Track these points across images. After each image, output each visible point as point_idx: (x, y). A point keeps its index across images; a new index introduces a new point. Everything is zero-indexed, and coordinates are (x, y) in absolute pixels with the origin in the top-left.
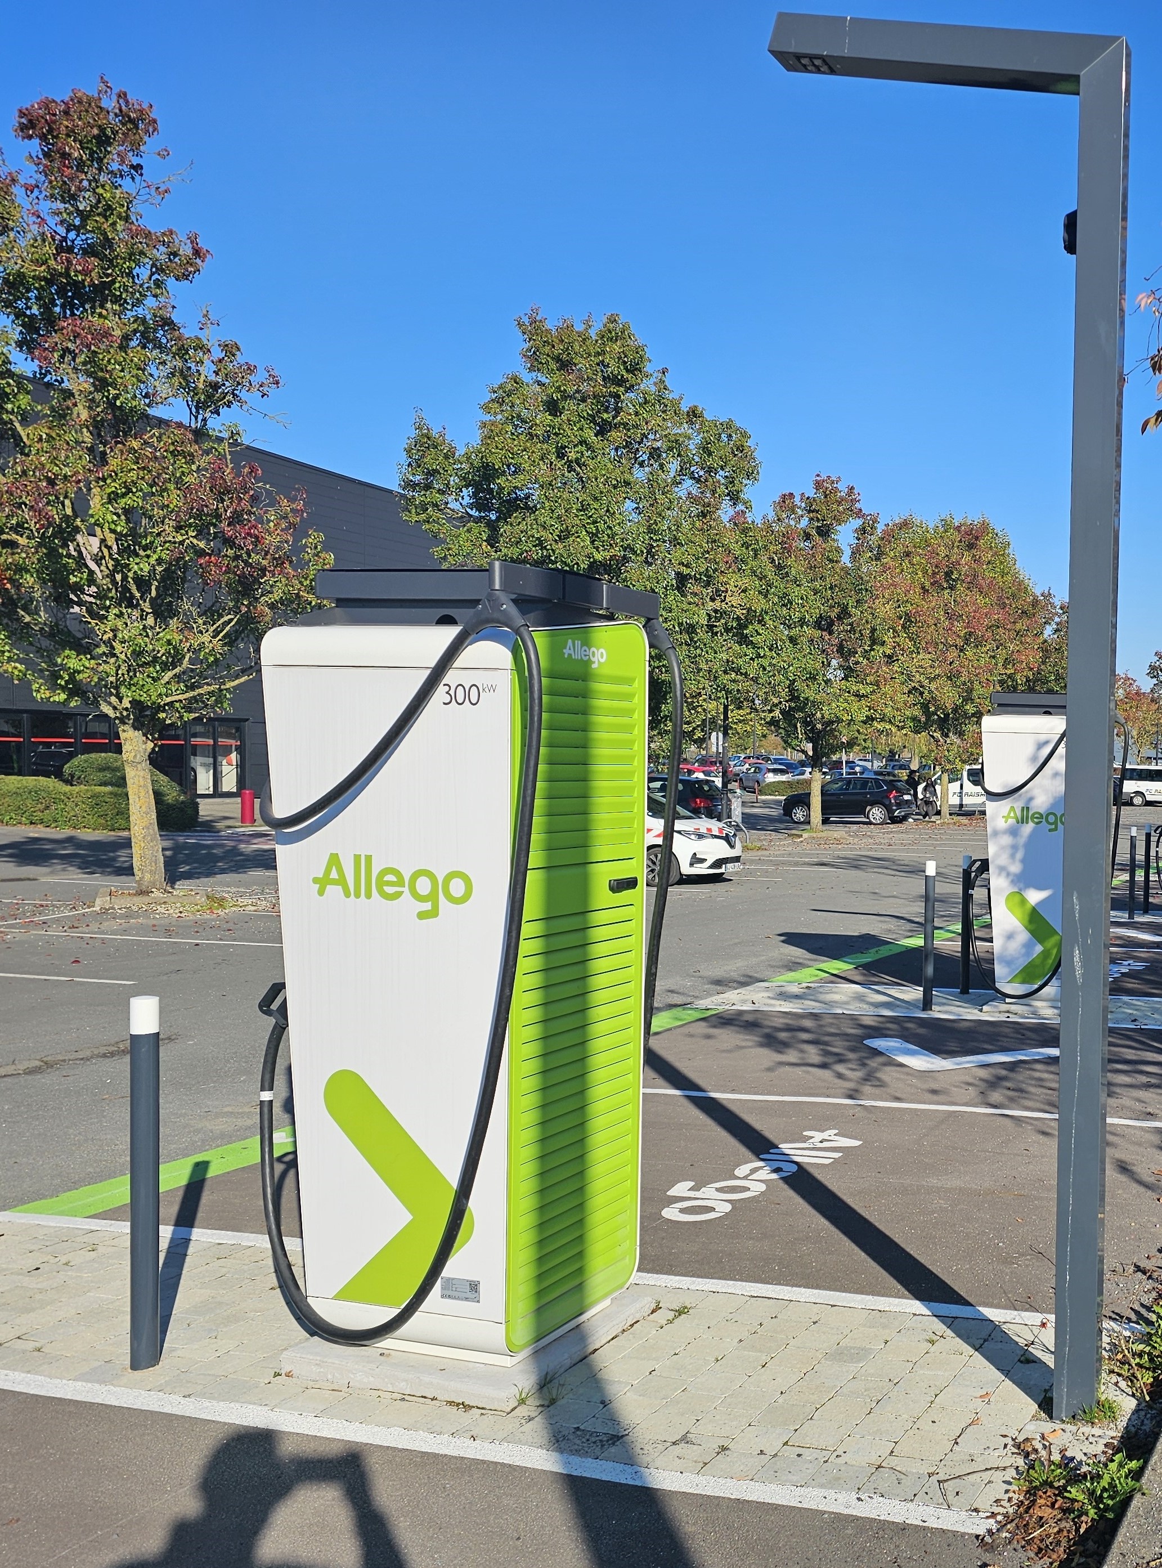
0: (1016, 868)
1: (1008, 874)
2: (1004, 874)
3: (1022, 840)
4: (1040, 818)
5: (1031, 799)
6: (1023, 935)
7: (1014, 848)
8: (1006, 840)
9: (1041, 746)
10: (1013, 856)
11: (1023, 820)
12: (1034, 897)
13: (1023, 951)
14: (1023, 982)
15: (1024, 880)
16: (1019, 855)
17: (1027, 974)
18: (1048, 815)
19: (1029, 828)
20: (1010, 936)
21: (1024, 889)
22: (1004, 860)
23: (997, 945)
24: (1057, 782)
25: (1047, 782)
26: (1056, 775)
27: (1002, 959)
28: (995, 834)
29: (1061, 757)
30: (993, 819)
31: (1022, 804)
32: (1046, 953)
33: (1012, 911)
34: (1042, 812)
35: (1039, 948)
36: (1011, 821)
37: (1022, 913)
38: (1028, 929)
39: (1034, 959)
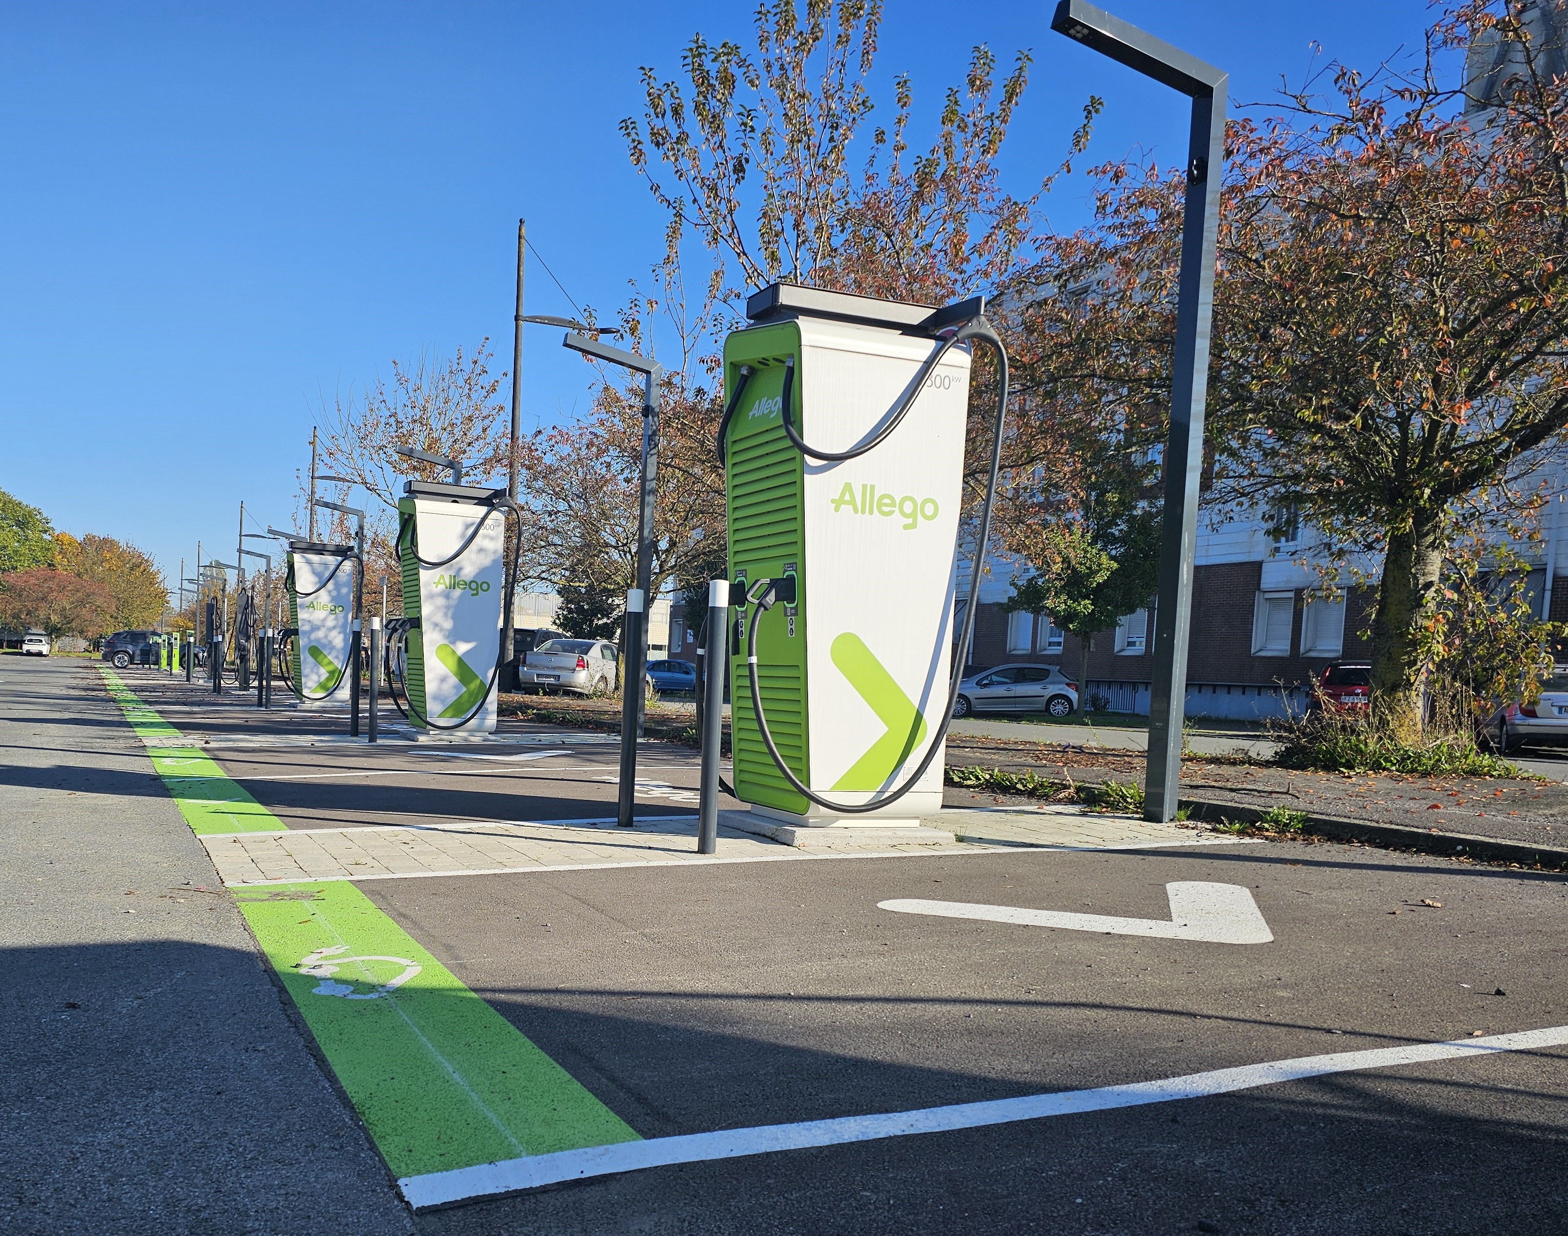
0: (448, 625)
1: (441, 630)
2: (437, 629)
3: (453, 602)
4: (468, 584)
5: (460, 569)
6: (454, 680)
7: (448, 607)
8: (441, 601)
9: (467, 527)
10: (446, 614)
11: (453, 586)
12: (463, 648)
13: (454, 690)
14: (452, 717)
15: (454, 636)
16: (450, 614)
17: (456, 708)
19: (457, 592)
20: (443, 680)
21: (453, 643)
22: (439, 618)
23: (430, 687)
24: (482, 556)
25: (473, 556)
26: (481, 550)
27: (436, 698)
28: (431, 596)
29: (485, 536)
30: (427, 584)
31: (453, 573)
32: (471, 694)
33: (443, 661)
34: (468, 580)
35: (464, 689)
36: (441, 587)
37: (452, 663)
38: (456, 675)
39: (460, 697)
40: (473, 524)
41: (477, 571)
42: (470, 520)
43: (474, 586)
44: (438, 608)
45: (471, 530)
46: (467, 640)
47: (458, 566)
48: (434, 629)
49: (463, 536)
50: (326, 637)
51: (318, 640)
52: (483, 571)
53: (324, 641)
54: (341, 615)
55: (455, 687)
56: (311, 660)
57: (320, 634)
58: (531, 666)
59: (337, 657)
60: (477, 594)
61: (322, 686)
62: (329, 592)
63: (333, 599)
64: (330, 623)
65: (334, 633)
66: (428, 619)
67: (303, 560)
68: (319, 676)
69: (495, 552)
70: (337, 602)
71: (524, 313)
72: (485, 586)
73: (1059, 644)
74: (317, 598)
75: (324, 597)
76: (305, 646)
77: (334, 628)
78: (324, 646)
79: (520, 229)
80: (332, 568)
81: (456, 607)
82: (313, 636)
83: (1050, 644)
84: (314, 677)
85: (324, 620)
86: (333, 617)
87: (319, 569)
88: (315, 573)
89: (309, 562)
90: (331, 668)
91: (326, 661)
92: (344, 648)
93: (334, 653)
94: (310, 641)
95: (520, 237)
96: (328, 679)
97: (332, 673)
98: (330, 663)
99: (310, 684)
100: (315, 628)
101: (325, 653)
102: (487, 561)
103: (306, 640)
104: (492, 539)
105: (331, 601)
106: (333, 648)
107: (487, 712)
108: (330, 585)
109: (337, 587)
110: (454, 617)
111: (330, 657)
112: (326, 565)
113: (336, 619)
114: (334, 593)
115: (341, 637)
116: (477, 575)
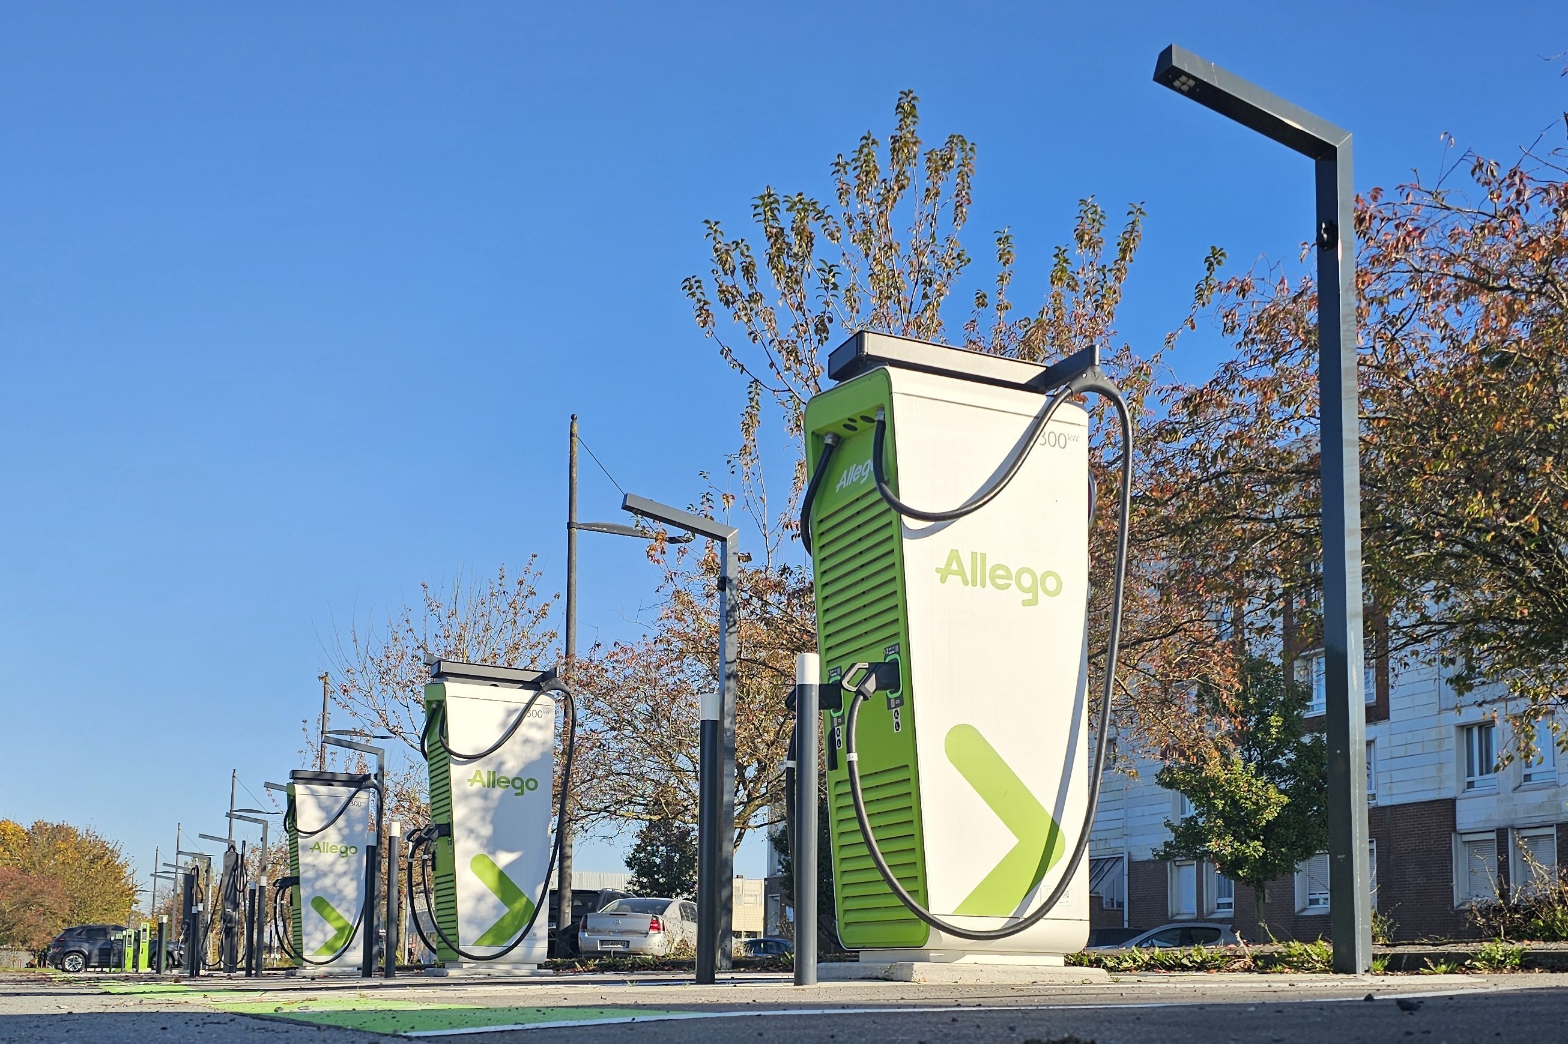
2: (473, 836)
8: (477, 803)
14: (493, 944)
15: (494, 845)
16: (488, 818)
17: (497, 933)
18: (514, 780)
21: (493, 853)
22: (474, 822)
23: (464, 907)
24: (528, 748)
25: (517, 748)
26: (527, 741)
27: (471, 921)
28: (466, 796)
29: (531, 725)
30: (460, 782)
31: (492, 768)
32: (515, 917)
33: (480, 875)
34: (511, 777)
35: (507, 910)
36: (477, 786)
37: (492, 878)
38: (496, 892)
39: (502, 919)
40: (517, 710)
41: (522, 766)
42: (513, 706)
43: (518, 783)
44: (473, 811)
45: (514, 718)
46: (510, 850)
47: (499, 760)
48: (469, 836)
49: (504, 724)
50: (335, 885)
51: (324, 890)
52: (529, 766)
53: (333, 890)
54: (354, 858)
55: (495, 907)
56: (315, 914)
57: (328, 882)
58: (594, 931)
59: (348, 910)
60: (522, 793)
61: (329, 946)
62: (340, 830)
63: (344, 839)
64: (340, 867)
65: (345, 880)
66: (462, 824)
67: (307, 792)
68: (325, 935)
69: (544, 743)
70: (349, 842)
71: (577, 519)
72: (532, 784)
73: (1229, 905)
74: (324, 837)
75: (332, 835)
76: (307, 898)
77: (345, 873)
78: (333, 896)
79: (572, 426)
80: (344, 800)
81: (497, 809)
82: (318, 885)
83: (1219, 906)
84: (319, 936)
85: (333, 864)
86: (343, 860)
87: (327, 802)
88: (321, 807)
89: (314, 794)
90: (340, 924)
91: (334, 915)
92: (357, 899)
93: (345, 905)
94: (315, 891)
95: (572, 435)
96: (336, 938)
97: (341, 930)
98: (339, 917)
99: (313, 944)
100: (321, 875)
101: (333, 905)
102: (534, 754)
103: (309, 890)
104: (540, 727)
105: (342, 841)
106: (343, 899)
107: (535, 939)
108: (341, 822)
109: (350, 823)
110: (493, 822)
111: (339, 911)
112: (336, 798)
113: (347, 863)
114: (346, 831)
115: (354, 884)
116: (522, 771)
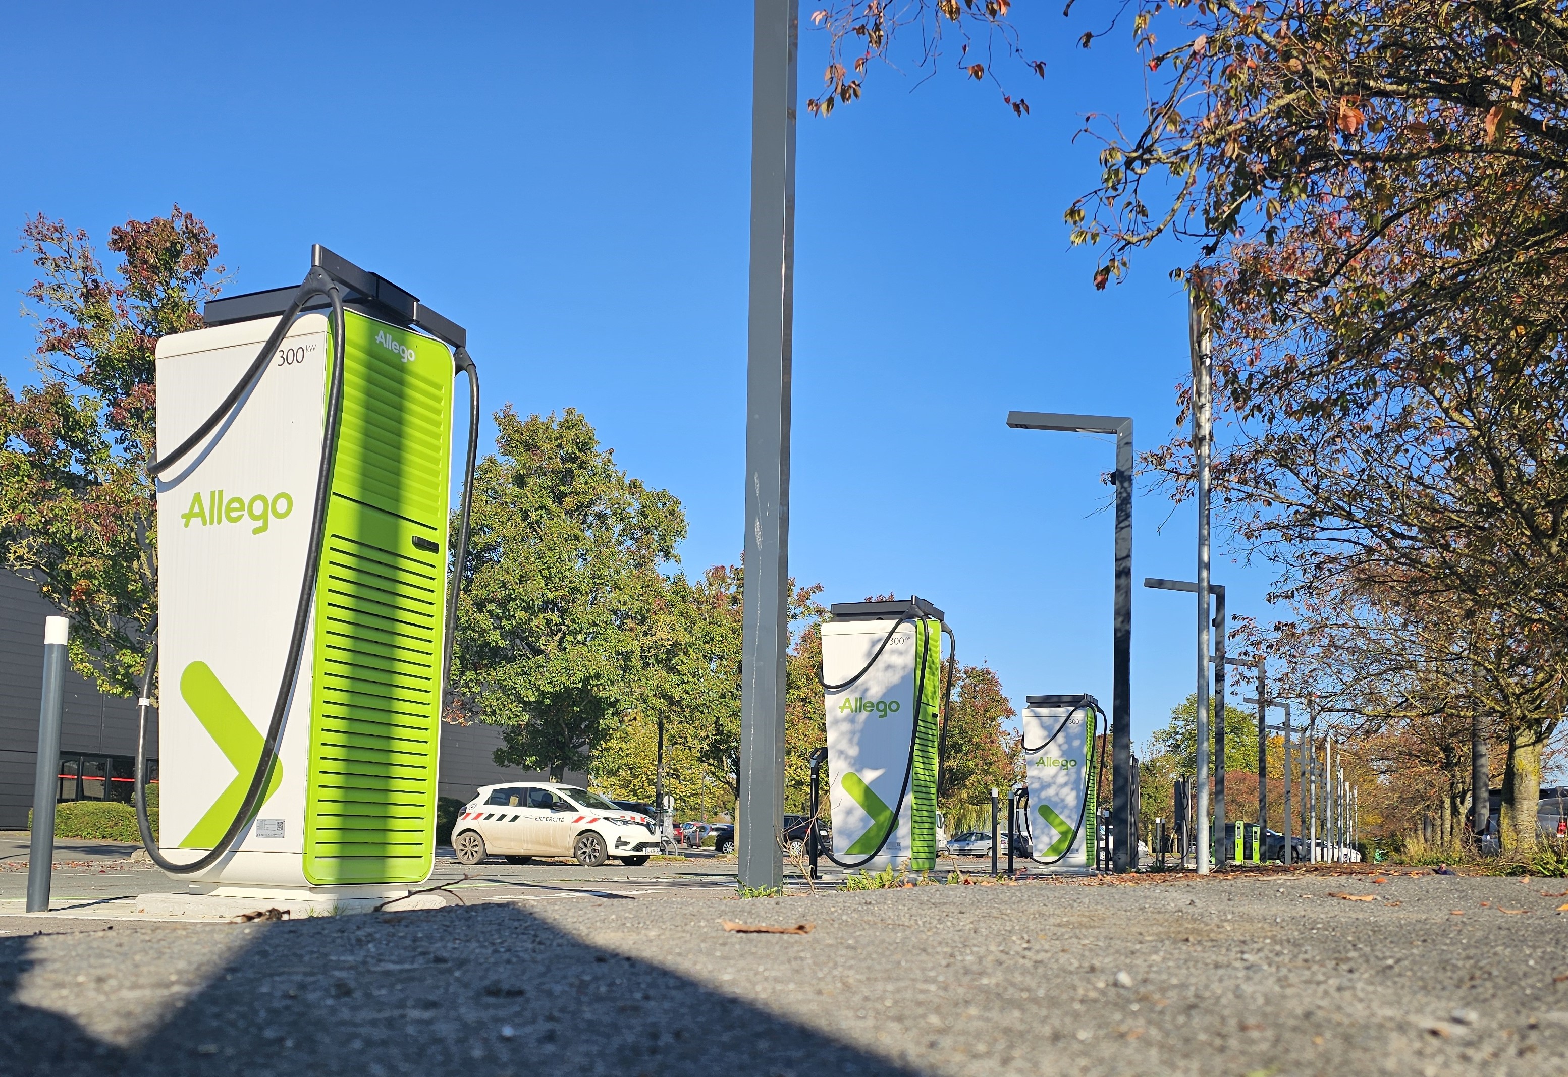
0: (853, 751)
1: (847, 757)
2: (843, 756)
3: (859, 727)
4: (874, 706)
5: (866, 690)
6: (860, 812)
7: (853, 733)
8: (845, 727)
9: (874, 644)
10: (851, 741)
11: (859, 710)
12: (869, 776)
13: (861, 824)
14: (860, 853)
15: (860, 763)
16: (856, 739)
17: (862, 845)
18: (878, 703)
19: (864, 715)
20: (849, 812)
21: (860, 770)
22: (844, 745)
23: (837, 820)
24: (889, 674)
25: (880, 675)
26: (889, 667)
27: (842, 832)
28: (836, 722)
29: (893, 652)
30: (833, 709)
31: (858, 695)
32: (879, 826)
33: (849, 791)
34: (875, 701)
35: (873, 822)
36: (847, 711)
37: (858, 792)
38: (862, 806)
39: (868, 831)
40: (879, 640)
41: (884, 690)
42: (876, 636)
43: (881, 707)
44: (844, 734)
45: (877, 647)
46: (874, 769)
47: (864, 687)
48: (839, 757)
49: (869, 653)
52: (891, 690)
55: (862, 820)
60: (885, 715)
66: (833, 747)
69: (904, 668)
72: (894, 706)
81: (862, 731)
102: (894, 678)
104: (901, 653)
107: (897, 847)
110: (859, 744)
116: (885, 695)
